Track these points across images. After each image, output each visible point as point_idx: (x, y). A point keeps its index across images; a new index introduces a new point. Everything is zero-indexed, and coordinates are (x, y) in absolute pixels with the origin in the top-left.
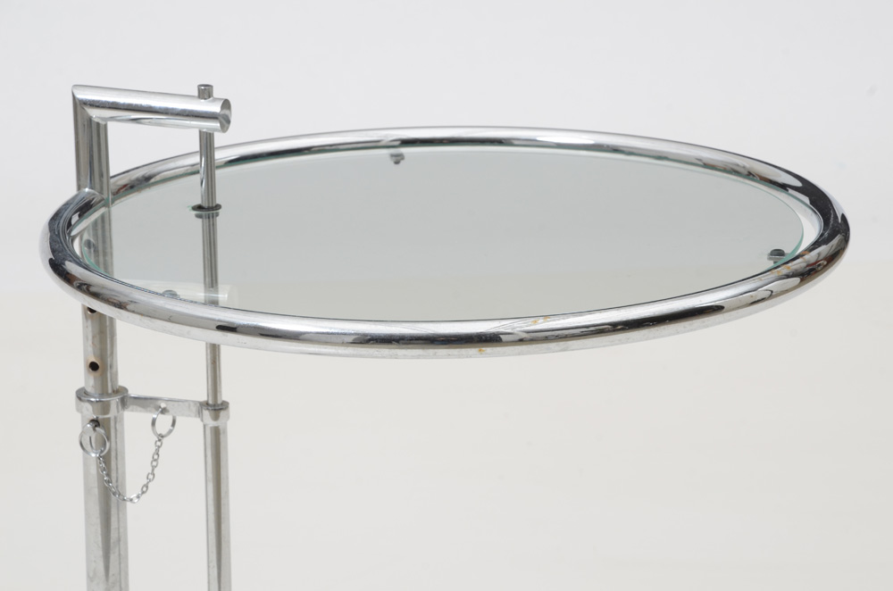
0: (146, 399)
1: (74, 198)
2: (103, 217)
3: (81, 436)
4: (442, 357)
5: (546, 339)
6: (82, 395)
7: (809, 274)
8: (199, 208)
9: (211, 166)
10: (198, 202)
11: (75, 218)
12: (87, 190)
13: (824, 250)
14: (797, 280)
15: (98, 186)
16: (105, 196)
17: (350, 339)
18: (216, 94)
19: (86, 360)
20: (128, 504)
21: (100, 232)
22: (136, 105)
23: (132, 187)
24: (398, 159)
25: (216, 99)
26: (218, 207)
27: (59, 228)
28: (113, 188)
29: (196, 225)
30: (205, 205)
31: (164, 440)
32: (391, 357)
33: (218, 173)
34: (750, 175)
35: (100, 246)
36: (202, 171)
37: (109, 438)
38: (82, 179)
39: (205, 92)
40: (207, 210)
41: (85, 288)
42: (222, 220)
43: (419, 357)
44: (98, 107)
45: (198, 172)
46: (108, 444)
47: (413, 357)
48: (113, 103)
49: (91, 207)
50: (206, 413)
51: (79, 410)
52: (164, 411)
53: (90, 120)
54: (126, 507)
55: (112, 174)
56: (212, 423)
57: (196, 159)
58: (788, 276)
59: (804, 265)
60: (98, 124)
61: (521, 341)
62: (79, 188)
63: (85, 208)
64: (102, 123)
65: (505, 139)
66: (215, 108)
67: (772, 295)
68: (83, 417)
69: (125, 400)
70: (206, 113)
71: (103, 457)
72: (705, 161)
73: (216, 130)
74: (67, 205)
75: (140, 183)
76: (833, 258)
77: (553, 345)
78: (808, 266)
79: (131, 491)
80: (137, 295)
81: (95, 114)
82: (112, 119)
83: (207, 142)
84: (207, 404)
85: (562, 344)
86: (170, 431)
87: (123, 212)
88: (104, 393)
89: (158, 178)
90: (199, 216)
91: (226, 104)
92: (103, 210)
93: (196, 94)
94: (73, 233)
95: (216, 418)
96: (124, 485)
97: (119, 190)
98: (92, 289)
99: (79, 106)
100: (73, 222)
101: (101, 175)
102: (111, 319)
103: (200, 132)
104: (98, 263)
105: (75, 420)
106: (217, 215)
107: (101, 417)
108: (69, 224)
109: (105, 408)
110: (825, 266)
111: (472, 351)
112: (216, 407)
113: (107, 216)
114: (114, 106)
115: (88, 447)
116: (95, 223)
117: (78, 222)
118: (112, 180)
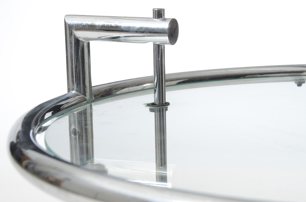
29: (151, 117)
81: (80, 35)
83: (159, 52)
94: (45, 125)
100: (46, 117)
103: (154, 44)
113: (88, 111)
116: (80, 113)
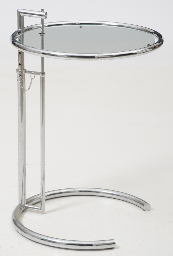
0: (30, 71)
1: (17, 31)
2: (22, 35)
3: (17, 78)
4: (82, 60)
5: (103, 57)
6: (17, 70)
7: (154, 48)
8: (41, 34)
9: (43, 27)
10: (40, 33)
11: (17, 34)
12: (20, 29)
13: (158, 44)
14: (152, 49)
15: (22, 29)
16: (23, 31)
17: (67, 56)
18: (44, 11)
19: (18, 63)
20: (26, 91)
21: (22, 37)
22: (29, 13)
23: (28, 30)
24: (81, 27)
25: (44, 12)
26: (44, 34)
27: (14, 36)
28: (25, 29)
30: (42, 33)
31: (33, 79)
32: (72, 60)
33: (44, 28)
34: (147, 31)
35: (22, 40)
36: (41, 27)
37: (23, 79)
38: (19, 27)
39: (42, 11)
40: (42, 34)
41: (18, 46)
42: (45, 36)
43: (77, 60)
44: (22, 13)
45: (40, 28)
46: (22, 80)
47: (76, 60)
48: (25, 12)
49: (20, 33)
50: (41, 74)
51: (17, 73)
52: (33, 74)
53: (21, 15)
54: (25, 92)
55: (24, 27)
56: (42, 76)
57: (40, 25)
58: (150, 48)
59: (154, 46)
60: (22, 16)
61: (99, 58)
62: (18, 29)
63: (19, 33)
64: (23, 16)
65: (101, 24)
66: (44, 14)
67: (147, 52)
68: (18, 74)
69: (26, 71)
70: (42, 15)
71: (21, 82)
72: (139, 29)
73: (44, 18)
74: (16, 32)
75: (30, 29)
76: (159, 46)
77: (102, 59)
78: (154, 47)
79: (26, 89)
80: (28, 48)
82: (25, 16)
84: (41, 72)
85: (104, 59)
86: (34, 78)
87: (26, 34)
88: (22, 69)
89: (33, 28)
90: (40, 35)
91: (46, 14)
92: (22, 33)
93: (41, 11)
95: (43, 75)
96: (25, 88)
97: (26, 30)
98: (19, 46)
99: (19, 13)
101: (22, 27)
102: (24, 52)
104: (21, 42)
105: (16, 75)
106: (44, 35)
107: (21, 74)
108: (16, 35)
109: (22, 72)
110: (157, 47)
111: (87, 59)
112: (43, 73)
114: (25, 13)
115: (19, 80)
117: (18, 35)
118: (24, 28)
